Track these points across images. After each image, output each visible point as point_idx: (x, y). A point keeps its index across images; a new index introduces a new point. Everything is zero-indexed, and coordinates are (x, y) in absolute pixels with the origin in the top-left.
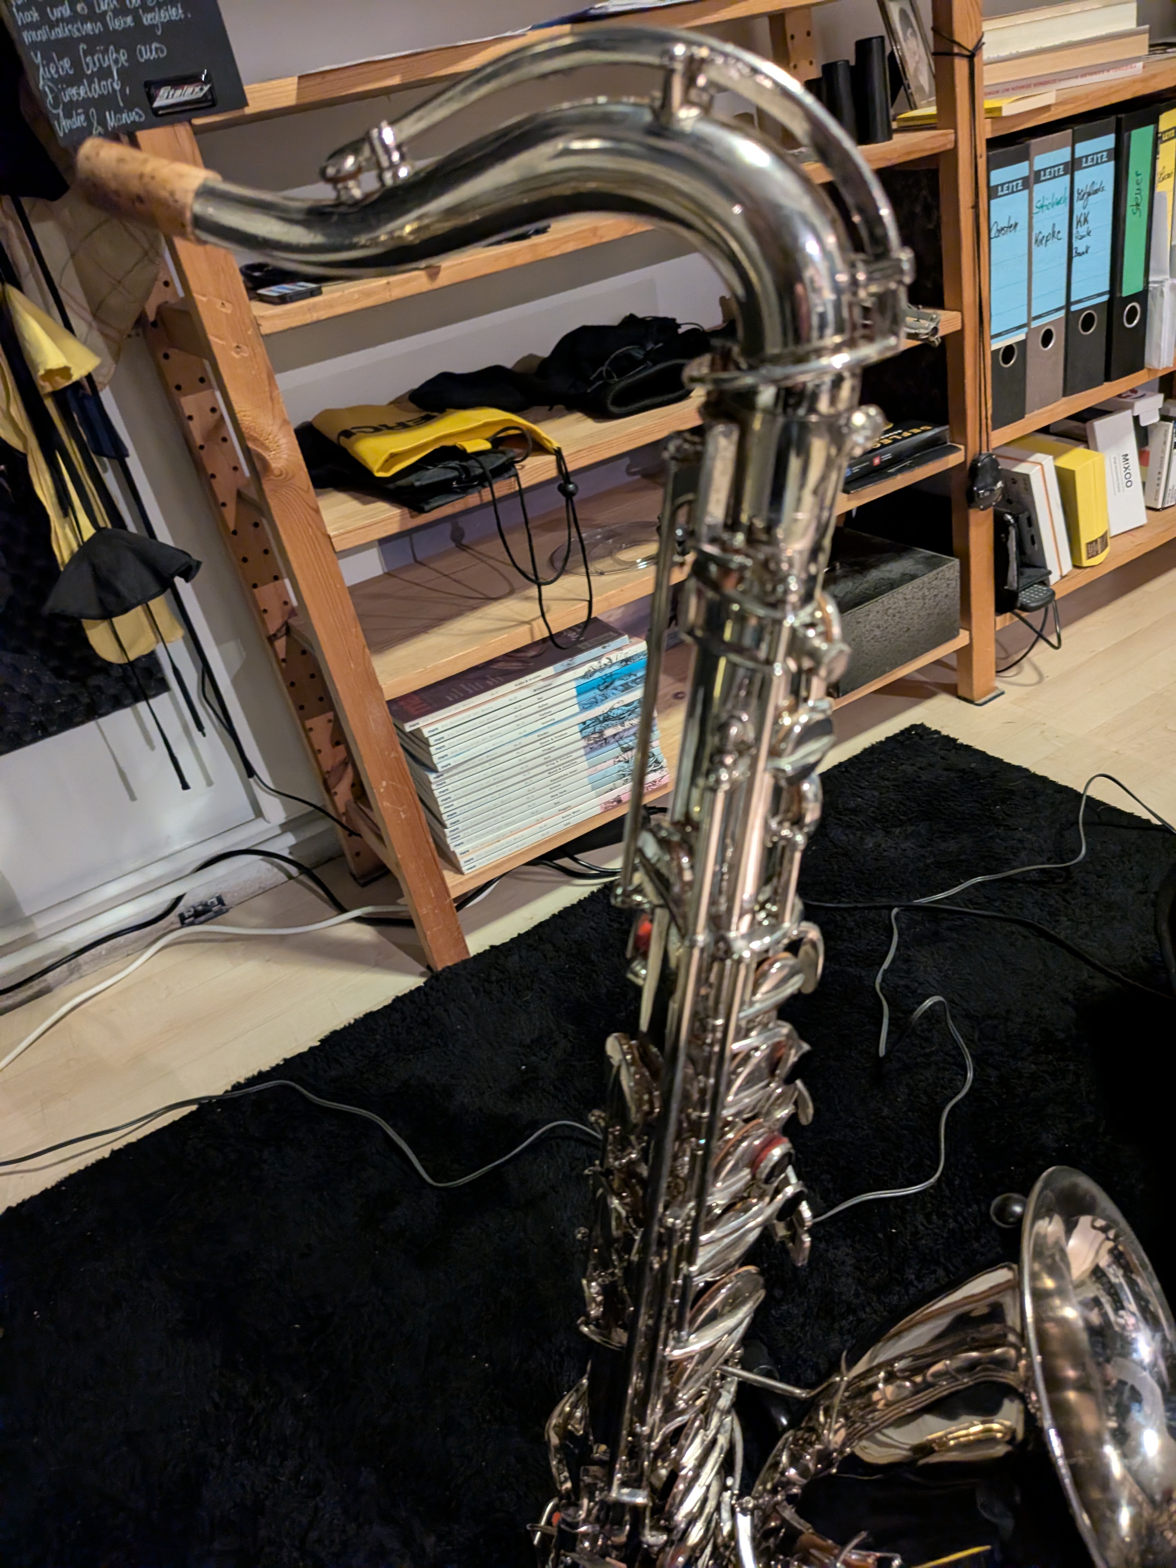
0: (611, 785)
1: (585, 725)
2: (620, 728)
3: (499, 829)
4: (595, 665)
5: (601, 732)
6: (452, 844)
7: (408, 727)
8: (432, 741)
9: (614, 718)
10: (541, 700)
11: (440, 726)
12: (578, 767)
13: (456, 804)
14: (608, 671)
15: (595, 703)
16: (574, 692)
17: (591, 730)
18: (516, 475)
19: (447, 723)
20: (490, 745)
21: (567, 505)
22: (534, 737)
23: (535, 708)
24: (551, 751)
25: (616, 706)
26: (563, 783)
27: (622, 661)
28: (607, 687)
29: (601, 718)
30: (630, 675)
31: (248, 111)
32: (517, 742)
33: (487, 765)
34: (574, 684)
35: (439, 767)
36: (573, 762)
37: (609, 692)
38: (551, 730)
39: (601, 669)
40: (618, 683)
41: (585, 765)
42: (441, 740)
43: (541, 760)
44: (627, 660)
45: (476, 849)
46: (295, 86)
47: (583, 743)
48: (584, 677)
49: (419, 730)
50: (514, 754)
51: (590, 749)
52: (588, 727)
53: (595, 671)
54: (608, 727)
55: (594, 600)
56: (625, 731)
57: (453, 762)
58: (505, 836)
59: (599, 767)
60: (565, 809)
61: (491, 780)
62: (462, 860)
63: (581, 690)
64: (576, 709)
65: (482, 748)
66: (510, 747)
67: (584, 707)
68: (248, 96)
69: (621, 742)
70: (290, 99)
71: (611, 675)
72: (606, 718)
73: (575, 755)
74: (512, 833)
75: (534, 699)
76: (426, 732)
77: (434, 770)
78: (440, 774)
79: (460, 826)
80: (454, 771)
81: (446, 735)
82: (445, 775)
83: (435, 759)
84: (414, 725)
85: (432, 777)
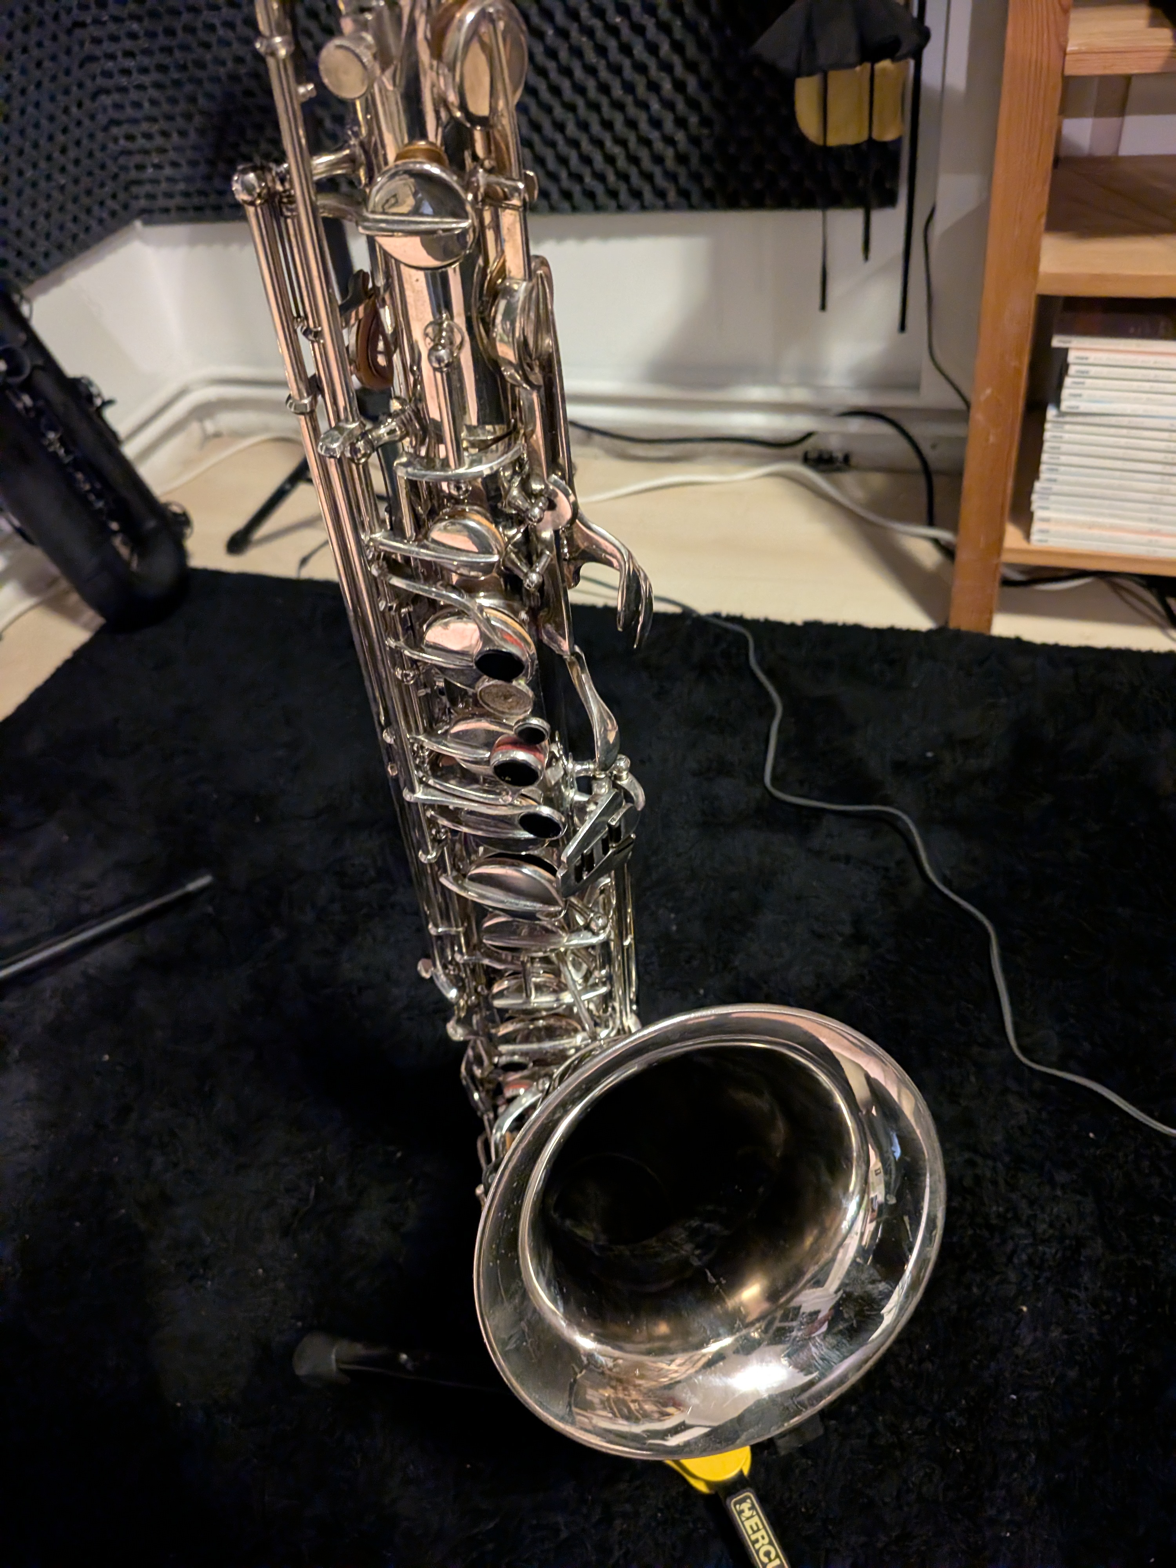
3: (1100, 514)
6: (1036, 501)
7: (1057, 342)
8: (1072, 370)
11: (1093, 357)
13: (1064, 459)
19: (1103, 357)
20: (1139, 408)
33: (1124, 432)
35: (1065, 405)
42: (1084, 375)
45: (1058, 522)
49: (1065, 351)
50: (1165, 435)
57: (1084, 407)
58: (1101, 527)
61: (1120, 453)
62: (1036, 526)
65: (1128, 408)
74: (1113, 528)
76: (1072, 357)
77: (1057, 403)
78: (1062, 414)
79: (1056, 487)
80: (1080, 419)
81: (1093, 370)
82: (1068, 419)
83: (1065, 393)
84: (1064, 342)
85: (1051, 413)
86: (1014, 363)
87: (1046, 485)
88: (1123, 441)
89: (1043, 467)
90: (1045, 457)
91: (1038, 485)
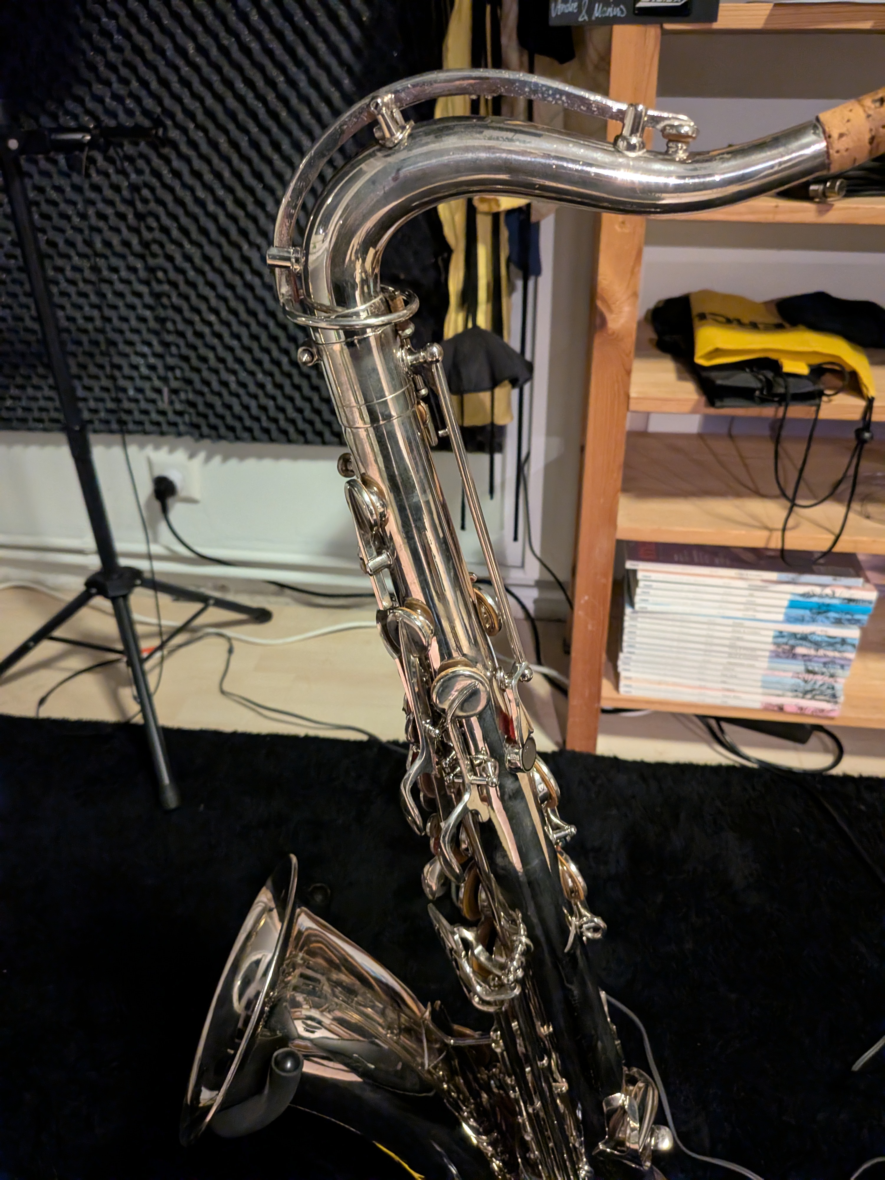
0: (780, 692)
1: (781, 634)
2: (812, 652)
3: (665, 675)
4: (817, 590)
5: (793, 647)
6: (621, 666)
7: (629, 565)
8: (641, 584)
9: (811, 642)
10: (751, 596)
11: (654, 576)
12: (757, 664)
14: (827, 601)
15: (801, 620)
16: (786, 603)
17: (784, 640)
18: (819, 406)
19: (661, 577)
20: (688, 609)
21: (856, 448)
22: (730, 622)
23: (743, 600)
24: (739, 639)
25: (819, 633)
26: (739, 669)
27: (845, 599)
28: (819, 613)
29: (799, 636)
30: (847, 613)
31: (716, 26)
32: (712, 619)
33: (678, 623)
34: (789, 597)
35: (637, 606)
36: (755, 658)
37: (820, 618)
38: (747, 623)
39: (821, 596)
40: (832, 615)
41: (765, 665)
42: (649, 587)
43: (727, 642)
44: (850, 600)
45: (637, 680)
46: (768, 12)
47: (772, 647)
48: (803, 595)
49: (635, 572)
50: (705, 626)
51: (776, 655)
52: (783, 637)
53: (814, 595)
54: (801, 645)
55: (842, 538)
56: (816, 656)
57: (650, 608)
58: (667, 683)
59: (777, 673)
60: (728, 690)
61: (676, 636)
62: (622, 683)
63: (793, 605)
64: (781, 617)
65: (680, 609)
66: (705, 619)
67: (789, 620)
68: (720, 13)
69: (808, 663)
70: (758, 23)
71: (828, 605)
72: (804, 638)
73: (759, 653)
74: (674, 684)
75: (747, 592)
76: (640, 575)
77: (632, 605)
78: (635, 612)
79: (634, 657)
80: (648, 615)
81: (655, 585)
82: (640, 615)
83: (637, 599)
84: (634, 565)
85: (628, 610)
86: (603, 581)
87: (628, 655)
88: (677, 629)
89: (625, 645)
90: (625, 637)
91: (621, 656)
